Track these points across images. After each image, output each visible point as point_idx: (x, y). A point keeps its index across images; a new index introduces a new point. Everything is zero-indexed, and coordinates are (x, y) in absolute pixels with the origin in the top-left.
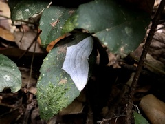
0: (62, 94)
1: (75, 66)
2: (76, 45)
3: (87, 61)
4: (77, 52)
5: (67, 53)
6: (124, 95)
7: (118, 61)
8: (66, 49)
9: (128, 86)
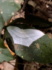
0: (46, 46)
1: (28, 38)
2: (13, 38)
3: (24, 30)
4: (18, 37)
5: (18, 43)
6: (41, 9)
7: (21, 13)
8: (15, 44)
9: (36, 6)
